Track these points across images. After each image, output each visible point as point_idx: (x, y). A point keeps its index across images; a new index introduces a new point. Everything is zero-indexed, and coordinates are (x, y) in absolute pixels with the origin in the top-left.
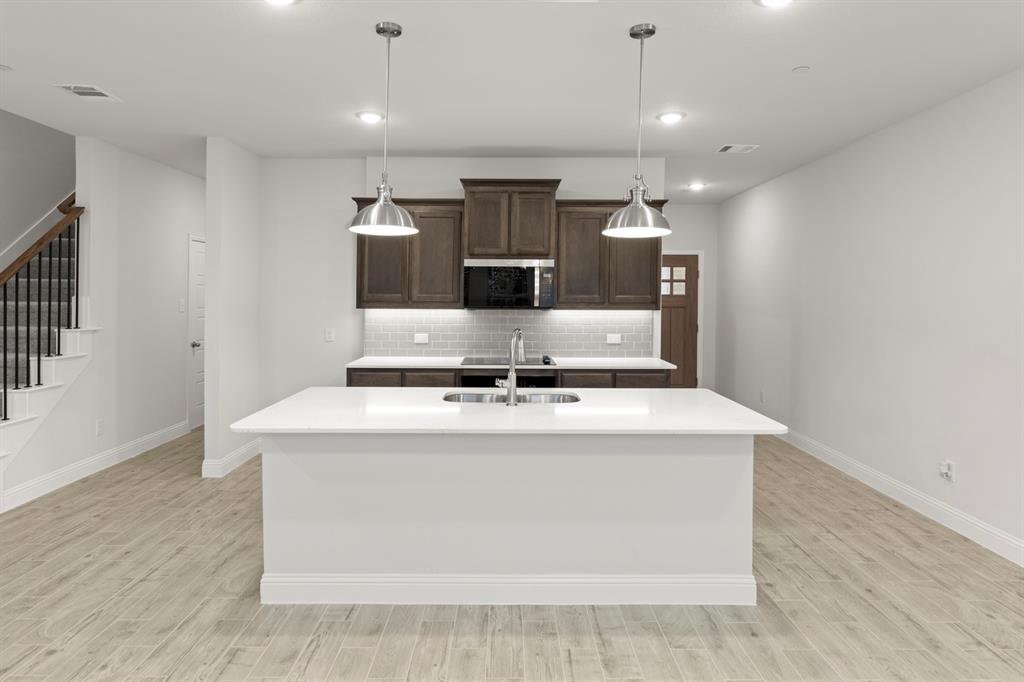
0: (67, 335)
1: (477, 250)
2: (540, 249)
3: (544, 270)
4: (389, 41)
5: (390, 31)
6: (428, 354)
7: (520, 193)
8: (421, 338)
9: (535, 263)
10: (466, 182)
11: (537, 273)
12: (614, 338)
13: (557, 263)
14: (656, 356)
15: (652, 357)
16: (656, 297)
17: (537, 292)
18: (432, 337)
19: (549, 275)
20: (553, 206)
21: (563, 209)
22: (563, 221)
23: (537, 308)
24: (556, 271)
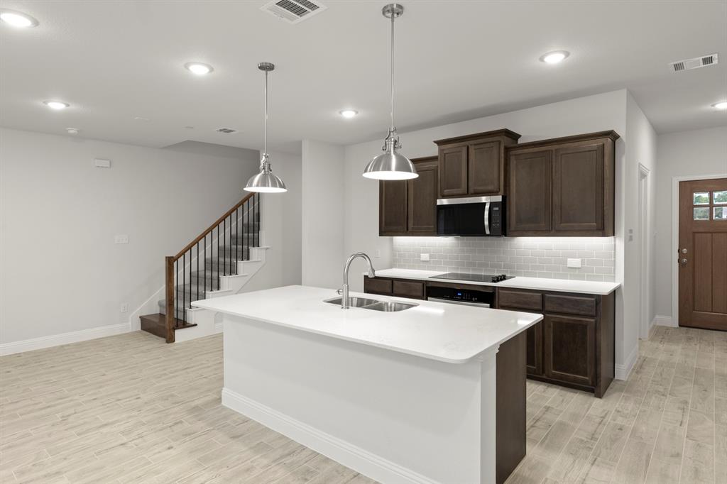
0: (253, 251)
1: (446, 192)
2: (490, 188)
3: (492, 204)
4: (267, 74)
5: (267, 67)
6: (429, 269)
7: (475, 145)
8: (425, 257)
9: (484, 199)
10: (439, 143)
11: (487, 207)
12: (574, 262)
13: (504, 198)
14: (619, 281)
15: (614, 281)
16: (602, 224)
17: (486, 223)
18: (431, 257)
19: (497, 209)
20: (502, 151)
21: (513, 152)
22: (513, 162)
23: (488, 235)
24: (504, 204)
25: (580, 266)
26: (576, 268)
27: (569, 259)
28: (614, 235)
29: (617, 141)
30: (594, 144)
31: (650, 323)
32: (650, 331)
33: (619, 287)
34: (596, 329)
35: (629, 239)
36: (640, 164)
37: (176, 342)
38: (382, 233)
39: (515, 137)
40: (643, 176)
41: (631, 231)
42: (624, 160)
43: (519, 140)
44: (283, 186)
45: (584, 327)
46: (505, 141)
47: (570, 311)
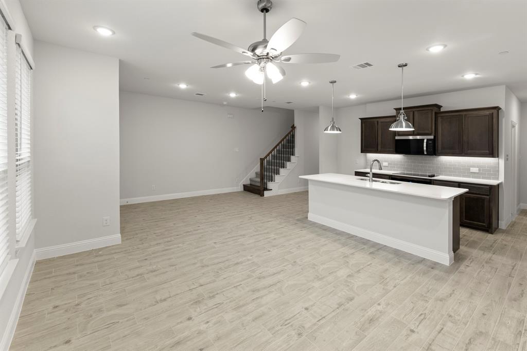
0: (292, 157)
1: (401, 133)
2: (427, 132)
3: (428, 140)
6: (388, 170)
7: (418, 111)
10: (396, 109)
11: (425, 141)
12: (474, 170)
13: (435, 137)
14: (501, 179)
15: (498, 180)
16: (492, 152)
17: (425, 149)
18: (389, 164)
19: (431, 142)
20: (434, 114)
21: (439, 115)
22: (440, 120)
23: (425, 155)
24: (434, 140)
25: (478, 172)
26: (475, 173)
27: (471, 168)
28: (498, 157)
29: (500, 111)
30: (487, 112)
31: (517, 206)
32: (517, 212)
33: (501, 183)
34: (490, 201)
35: (507, 160)
36: (512, 121)
37: (265, 196)
38: (362, 152)
39: (439, 107)
40: (514, 127)
41: (507, 156)
42: (504, 120)
43: (441, 109)
44: (340, 131)
45: (483, 200)
46: (435, 109)
47: (475, 192)
